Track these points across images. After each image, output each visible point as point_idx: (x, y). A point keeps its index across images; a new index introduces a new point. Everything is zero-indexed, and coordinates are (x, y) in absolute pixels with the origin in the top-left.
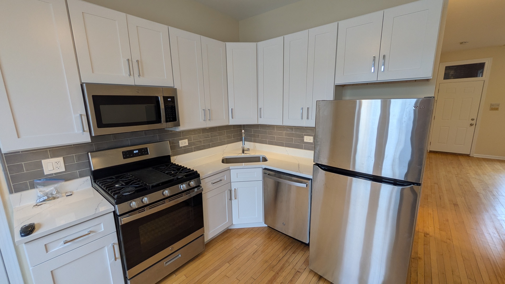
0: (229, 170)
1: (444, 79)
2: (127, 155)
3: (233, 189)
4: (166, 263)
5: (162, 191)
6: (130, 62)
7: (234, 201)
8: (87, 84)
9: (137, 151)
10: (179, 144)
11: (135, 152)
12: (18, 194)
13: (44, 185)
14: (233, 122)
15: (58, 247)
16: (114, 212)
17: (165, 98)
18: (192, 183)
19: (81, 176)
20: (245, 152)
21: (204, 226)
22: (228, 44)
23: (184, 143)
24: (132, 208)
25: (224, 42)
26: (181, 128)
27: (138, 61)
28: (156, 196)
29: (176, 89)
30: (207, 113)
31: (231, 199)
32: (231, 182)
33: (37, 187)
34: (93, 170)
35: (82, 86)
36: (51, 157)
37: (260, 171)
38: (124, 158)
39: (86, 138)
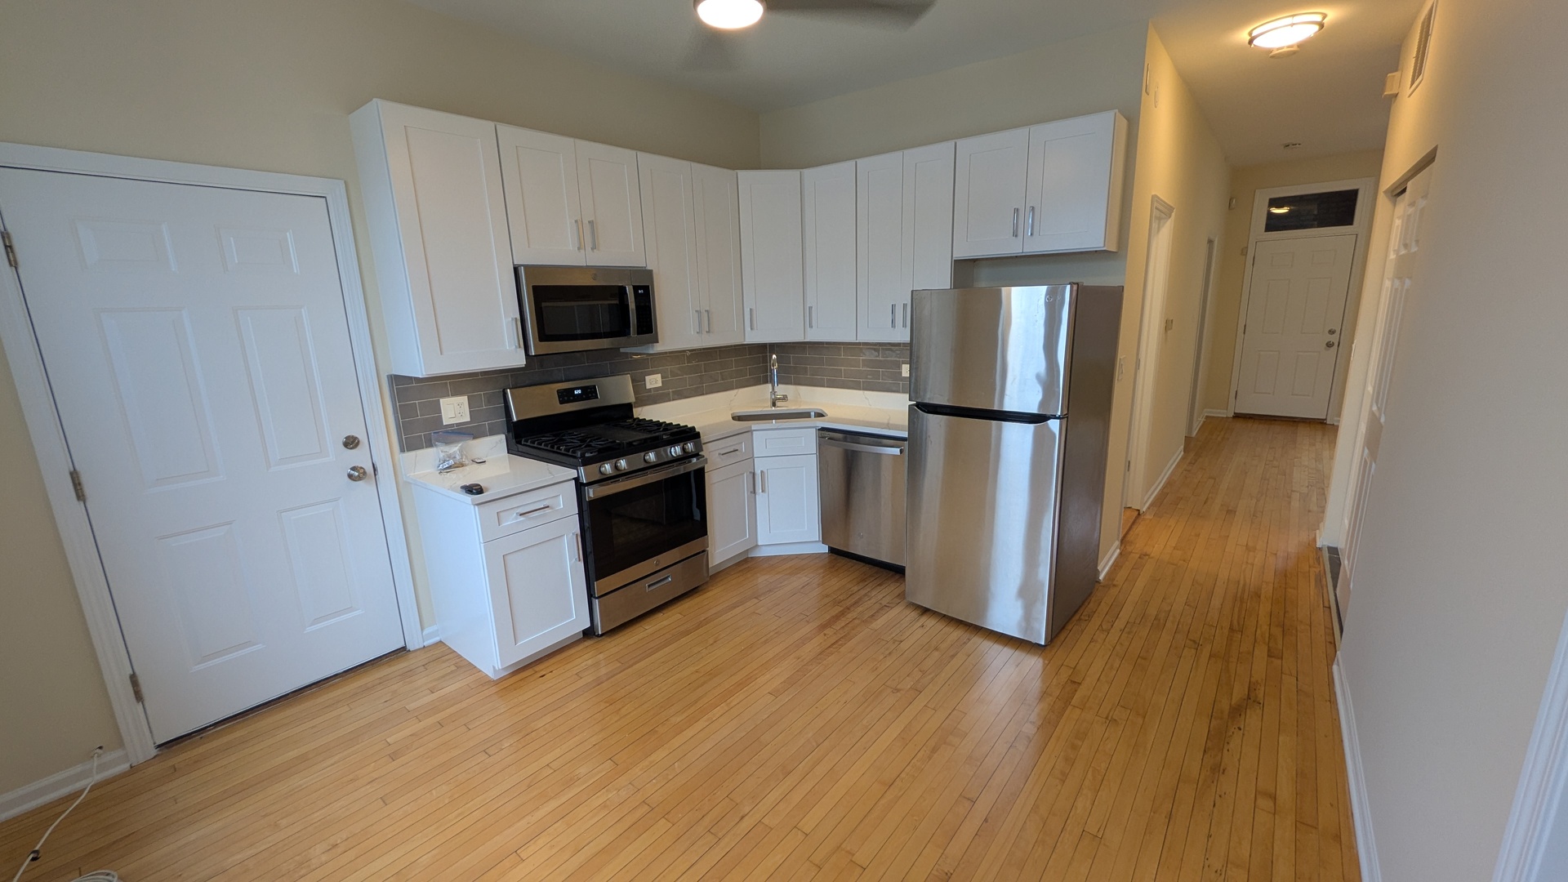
0: (750, 433)
1: (1266, 231)
2: (566, 396)
3: (758, 472)
4: (649, 586)
5: (642, 454)
6: (580, 222)
7: (760, 498)
8: (526, 267)
9: (579, 391)
10: (645, 384)
11: (576, 392)
12: (412, 454)
13: (447, 443)
14: (752, 338)
15: (511, 520)
16: (577, 480)
17: (636, 288)
18: (690, 446)
19: (492, 433)
20: (778, 404)
21: (705, 533)
22: (742, 174)
23: (654, 381)
24: (605, 475)
25: (734, 169)
26: (658, 348)
27: (591, 223)
28: (637, 460)
29: (651, 271)
30: (706, 319)
31: (754, 492)
32: (753, 458)
33: (436, 446)
34: (515, 419)
35: (516, 270)
36: (453, 395)
37: (812, 435)
38: (561, 403)
39: (519, 360)
